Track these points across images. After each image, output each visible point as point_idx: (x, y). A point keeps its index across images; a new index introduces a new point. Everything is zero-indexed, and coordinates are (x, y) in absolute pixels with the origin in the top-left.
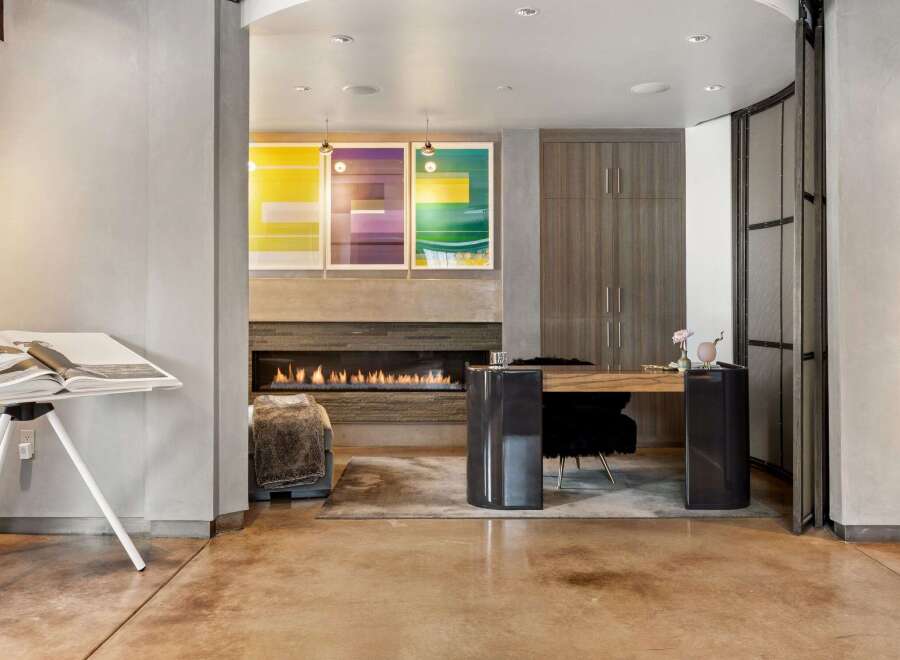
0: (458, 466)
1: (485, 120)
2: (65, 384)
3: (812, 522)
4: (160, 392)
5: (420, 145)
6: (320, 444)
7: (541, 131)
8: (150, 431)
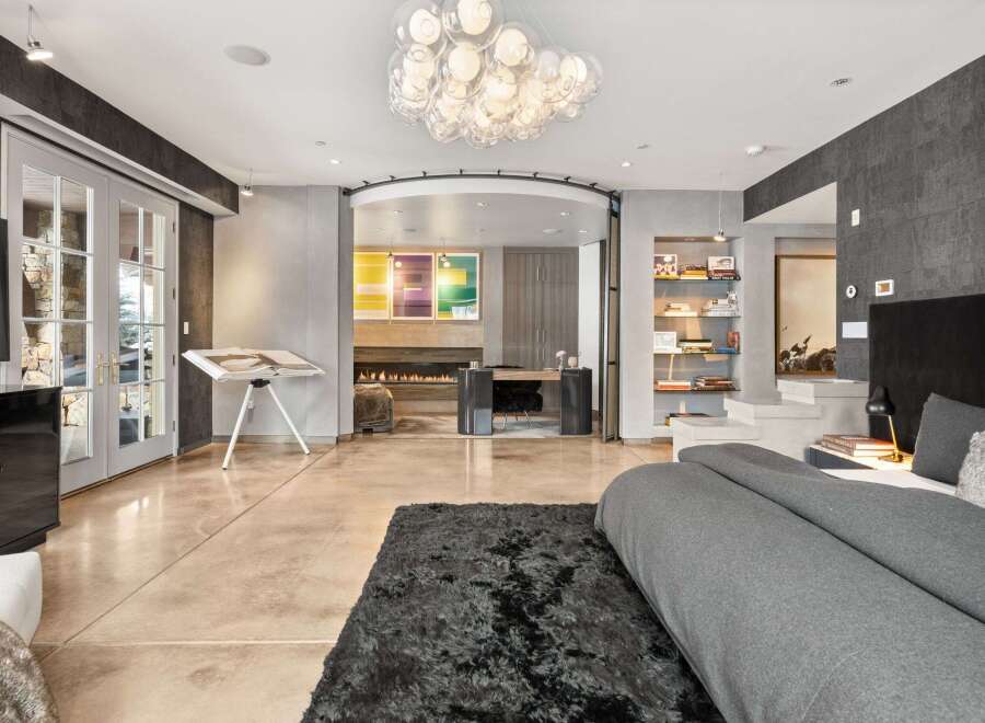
0: (455, 420)
1: (476, 241)
2: (278, 371)
3: (613, 439)
4: (316, 377)
5: (440, 254)
6: (387, 404)
7: (504, 248)
8: (308, 395)
